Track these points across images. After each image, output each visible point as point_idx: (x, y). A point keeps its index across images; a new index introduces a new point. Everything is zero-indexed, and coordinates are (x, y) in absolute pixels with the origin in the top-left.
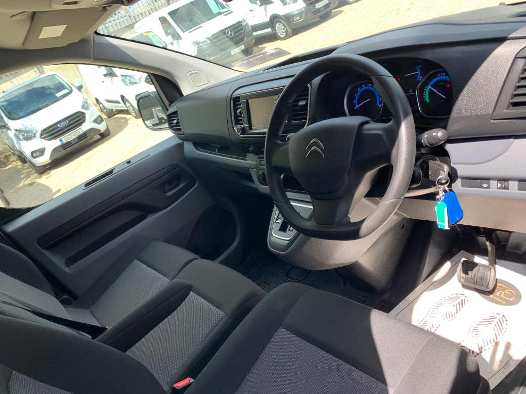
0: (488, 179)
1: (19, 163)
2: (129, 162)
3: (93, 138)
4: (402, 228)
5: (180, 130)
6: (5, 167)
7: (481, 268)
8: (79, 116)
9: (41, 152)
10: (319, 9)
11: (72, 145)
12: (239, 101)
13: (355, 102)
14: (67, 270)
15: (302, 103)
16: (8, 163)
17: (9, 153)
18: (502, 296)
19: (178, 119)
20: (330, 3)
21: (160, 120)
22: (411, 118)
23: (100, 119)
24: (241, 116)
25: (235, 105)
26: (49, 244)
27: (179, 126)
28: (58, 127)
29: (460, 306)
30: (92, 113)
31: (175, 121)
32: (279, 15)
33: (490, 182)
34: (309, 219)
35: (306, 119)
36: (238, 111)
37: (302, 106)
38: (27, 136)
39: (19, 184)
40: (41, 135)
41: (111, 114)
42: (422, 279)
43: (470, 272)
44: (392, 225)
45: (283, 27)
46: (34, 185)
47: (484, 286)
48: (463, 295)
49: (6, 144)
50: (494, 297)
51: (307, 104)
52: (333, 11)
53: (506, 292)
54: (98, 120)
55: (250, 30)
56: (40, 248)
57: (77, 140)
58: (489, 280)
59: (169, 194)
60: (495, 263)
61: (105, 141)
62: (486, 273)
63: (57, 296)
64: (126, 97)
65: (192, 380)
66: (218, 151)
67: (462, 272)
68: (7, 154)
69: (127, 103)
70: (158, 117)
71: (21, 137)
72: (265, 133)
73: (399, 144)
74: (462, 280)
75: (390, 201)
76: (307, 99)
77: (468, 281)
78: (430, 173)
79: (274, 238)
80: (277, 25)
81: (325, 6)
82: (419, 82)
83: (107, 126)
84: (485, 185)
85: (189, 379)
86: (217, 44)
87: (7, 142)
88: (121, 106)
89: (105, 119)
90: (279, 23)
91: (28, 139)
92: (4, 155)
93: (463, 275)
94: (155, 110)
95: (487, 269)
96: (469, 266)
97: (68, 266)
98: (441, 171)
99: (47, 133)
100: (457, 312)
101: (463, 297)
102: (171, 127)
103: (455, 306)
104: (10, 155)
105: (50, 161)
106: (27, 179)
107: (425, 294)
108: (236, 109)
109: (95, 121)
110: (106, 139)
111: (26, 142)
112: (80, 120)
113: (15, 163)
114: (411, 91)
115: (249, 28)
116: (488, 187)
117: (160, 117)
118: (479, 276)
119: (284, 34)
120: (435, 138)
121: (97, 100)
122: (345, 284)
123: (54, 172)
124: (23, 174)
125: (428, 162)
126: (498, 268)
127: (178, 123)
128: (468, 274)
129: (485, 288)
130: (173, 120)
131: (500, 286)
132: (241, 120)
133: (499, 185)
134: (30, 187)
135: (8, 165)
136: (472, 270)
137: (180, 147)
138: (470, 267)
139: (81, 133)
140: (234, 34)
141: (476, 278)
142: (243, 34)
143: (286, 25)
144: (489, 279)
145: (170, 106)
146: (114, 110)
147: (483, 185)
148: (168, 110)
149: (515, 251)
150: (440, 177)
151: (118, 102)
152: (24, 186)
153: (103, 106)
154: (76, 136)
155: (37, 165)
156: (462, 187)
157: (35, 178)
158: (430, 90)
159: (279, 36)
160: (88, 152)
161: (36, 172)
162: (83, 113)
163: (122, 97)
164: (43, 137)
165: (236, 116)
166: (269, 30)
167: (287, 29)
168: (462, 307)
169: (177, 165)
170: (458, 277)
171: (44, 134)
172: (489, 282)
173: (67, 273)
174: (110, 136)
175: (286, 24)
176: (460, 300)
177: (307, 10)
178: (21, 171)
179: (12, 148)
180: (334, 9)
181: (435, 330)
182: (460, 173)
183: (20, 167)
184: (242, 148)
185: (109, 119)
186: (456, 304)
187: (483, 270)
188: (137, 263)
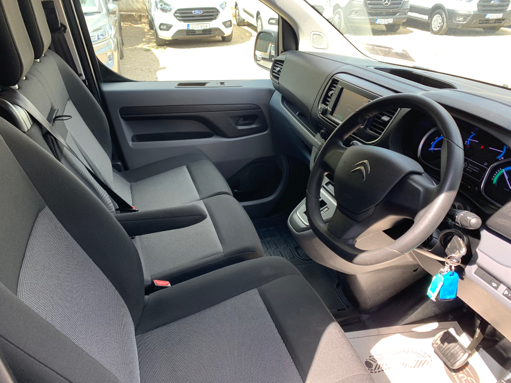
0: (500, 282)
1: (147, 27)
2: (222, 83)
3: (215, 37)
4: (414, 271)
5: (278, 78)
6: (136, 24)
7: (458, 346)
8: (213, 12)
9: (169, 27)
10: (488, 20)
11: (195, 35)
12: (337, 84)
13: (433, 144)
14: (131, 143)
15: (385, 118)
16: (139, 22)
17: (144, 14)
18: (463, 380)
19: (281, 68)
20: (503, 20)
21: (271, 56)
22: (454, 194)
23: (229, 23)
24: (330, 98)
25: (331, 86)
26: (127, 116)
27: (279, 75)
28: (192, 13)
29: (421, 364)
30: (225, 15)
31: (278, 69)
32: (444, 7)
33: (500, 285)
34: (325, 222)
35: (380, 134)
36: (331, 92)
37: (384, 121)
38: (164, 7)
39: (138, 45)
40: (176, 13)
41: (241, 23)
42: (404, 323)
43: (446, 344)
44: (405, 264)
45: (441, 21)
46: (149, 53)
47: (450, 363)
48: (430, 357)
49: (145, 5)
50: (455, 377)
51: (389, 121)
52: (502, 28)
53: (469, 378)
54: (228, 24)
55: (407, 9)
56: (120, 116)
57: (201, 33)
58: (458, 360)
59: (240, 128)
60: (477, 350)
61: (223, 45)
62: (459, 353)
63: (113, 159)
64: (261, 15)
65: (169, 285)
66: (298, 115)
67: (439, 339)
68: (142, 14)
69: (259, 21)
70: (270, 53)
71: (159, 6)
72: (338, 124)
73: (428, 209)
74: (435, 345)
75: (392, 250)
76: (391, 118)
77: (439, 350)
78: (448, 246)
79: (296, 216)
80: (436, 16)
81: (496, 20)
82: (498, 160)
83: (232, 32)
84: (494, 285)
85: (168, 282)
86: (370, 6)
87: (147, 4)
88: (253, 21)
89: (234, 25)
90: (439, 15)
91: (163, 10)
92: (139, 14)
93: (439, 342)
94: (271, 46)
95: (463, 351)
96: (448, 338)
97: (133, 141)
98: (458, 251)
99: (180, 13)
100: (414, 367)
101: (428, 359)
102: (273, 71)
103: (416, 361)
104: (144, 16)
105: (171, 39)
106: (147, 44)
107: (398, 336)
108: (330, 89)
109: (224, 23)
110: (225, 43)
111: (161, 12)
112: (212, 16)
113: (144, 25)
114: (486, 164)
115: (407, 6)
116: (496, 288)
117: (272, 54)
118: (452, 351)
119: (438, 28)
120: (467, 222)
121: (236, 5)
122: (338, 286)
123: (169, 50)
124: (145, 38)
125: (453, 236)
126: (476, 355)
127: (279, 71)
128: (443, 344)
129: (450, 364)
130: (277, 67)
131: (467, 371)
132: (329, 101)
133: (506, 292)
134: (145, 52)
135: (138, 24)
136: (449, 343)
137: (271, 93)
138: (450, 340)
139: (208, 28)
140: (391, 5)
141: (448, 352)
142: (398, 9)
143: (445, 21)
144: (459, 358)
145: (282, 52)
146: (245, 21)
147: (493, 283)
148: (278, 55)
149: (502, 352)
150: (453, 255)
151: (252, 16)
152: (141, 48)
153: (239, 13)
154: (203, 28)
155: (160, 37)
156: (475, 273)
157: (153, 47)
158: (503, 175)
159: (432, 29)
160: (205, 47)
161: (155, 42)
162: (218, 11)
163: (258, 14)
164: (176, 15)
165: (327, 96)
166: (426, 17)
167: (443, 25)
168: (422, 366)
169: (260, 107)
170: (434, 341)
171: (178, 13)
172: (457, 362)
173: (129, 146)
174: (230, 43)
175: (445, 19)
176: (424, 360)
177: (475, 16)
178: (145, 34)
179: (148, 11)
180: (506, 27)
181: (386, 369)
182: (479, 261)
183: (146, 30)
184: (317, 125)
185: (237, 27)
186: (418, 361)
187: (458, 349)
188: (185, 169)
